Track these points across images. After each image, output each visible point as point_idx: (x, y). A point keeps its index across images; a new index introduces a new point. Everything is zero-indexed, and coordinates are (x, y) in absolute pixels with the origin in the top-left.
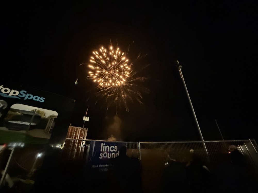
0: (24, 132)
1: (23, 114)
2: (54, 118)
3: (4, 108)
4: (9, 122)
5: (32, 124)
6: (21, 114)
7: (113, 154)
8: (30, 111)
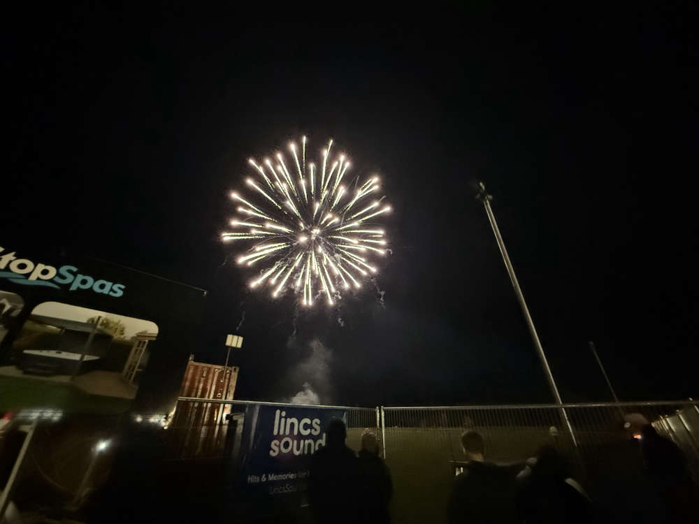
0: (64, 379)
1: (64, 330)
2: (147, 341)
3: (15, 314)
4: (26, 352)
5: (87, 358)
6: (59, 330)
7: (307, 442)
8: (85, 321)
